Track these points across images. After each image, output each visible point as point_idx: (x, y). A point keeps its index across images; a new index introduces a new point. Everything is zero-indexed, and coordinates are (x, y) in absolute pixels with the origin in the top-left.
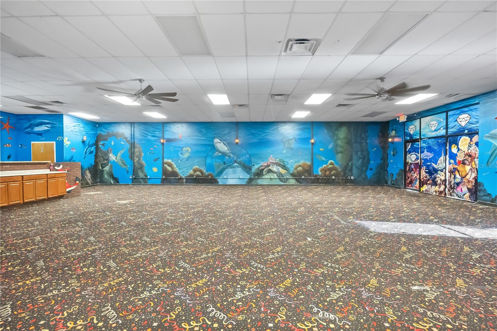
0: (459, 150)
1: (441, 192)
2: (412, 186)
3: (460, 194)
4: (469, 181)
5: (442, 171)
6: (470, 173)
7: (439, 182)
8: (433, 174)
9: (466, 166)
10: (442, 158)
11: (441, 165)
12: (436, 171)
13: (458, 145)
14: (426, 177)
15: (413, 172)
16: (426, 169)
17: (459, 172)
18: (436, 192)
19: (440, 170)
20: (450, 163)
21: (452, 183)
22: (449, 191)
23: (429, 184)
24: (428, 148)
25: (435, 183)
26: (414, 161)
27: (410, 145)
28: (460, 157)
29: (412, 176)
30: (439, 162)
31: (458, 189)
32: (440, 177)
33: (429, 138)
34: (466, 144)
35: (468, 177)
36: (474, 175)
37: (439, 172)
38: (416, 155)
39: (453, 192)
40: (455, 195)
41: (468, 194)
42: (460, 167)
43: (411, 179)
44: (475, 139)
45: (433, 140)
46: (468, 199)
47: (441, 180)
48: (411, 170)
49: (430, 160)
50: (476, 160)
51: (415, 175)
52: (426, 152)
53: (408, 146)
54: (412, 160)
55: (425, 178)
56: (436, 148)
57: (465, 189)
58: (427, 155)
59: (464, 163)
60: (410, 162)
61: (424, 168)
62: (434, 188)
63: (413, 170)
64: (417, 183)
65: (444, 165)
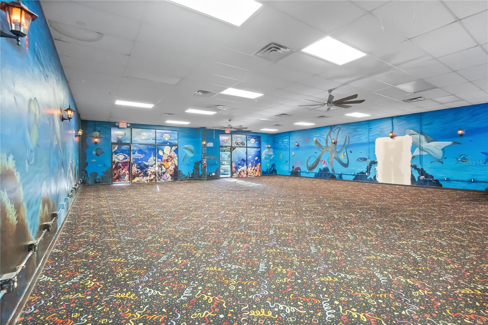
0: (164, 153)
1: (152, 180)
2: (119, 181)
3: (166, 178)
4: (171, 171)
5: (152, 166)
6: (171, 166)
7: (150, 173)
8: (145, 169)
9: (169, 163)
10: (152, 158)
11: (151, 163)
12: (147, 167)
13: (163, 151)
14: (138, 171)
15: (121, 169)
16: (137, 166)
17: (164, 166)
18: (147, 180)
19: (150, 166)
20: (158, 161)
21: (160, 173)
22: (158, 178)
23: (141, 176)
24: (138, 151)
25: (146, 175)
26: (122, 160)
27: (117, 147)
28: (165, 158)
29: (119, 172)
30: (149, 160)
31: (164, 176)
32: (150, 170)
33: (139, 144)
34: (168, 151)
35: (170, 168)
36: (173, 167)
37: (150, 167)
38: (124, 155)
39: (161, 178)
40: (162, 180)
41: (170, 178)
42: (165, 163)
43: (119, 176)
44: (174, 148)
45: (144, 146)
46: (171, 180)
47: (151, 172)
48: (117, 167)
49: (141, 159)
50: (174, 159)
51: (124, 171)
52: (136, 153)
53: (114, 148)
54: (120, 160)
55: (136, 173)
56: (146, 151)
57: (168, 175)
58: (137, 155)
59: (167, 161)
60: (117, 161)
61: (135, 165)
62: (145, 178)
63: (120, 167)
64: (126, 177)
65: (154, 162)
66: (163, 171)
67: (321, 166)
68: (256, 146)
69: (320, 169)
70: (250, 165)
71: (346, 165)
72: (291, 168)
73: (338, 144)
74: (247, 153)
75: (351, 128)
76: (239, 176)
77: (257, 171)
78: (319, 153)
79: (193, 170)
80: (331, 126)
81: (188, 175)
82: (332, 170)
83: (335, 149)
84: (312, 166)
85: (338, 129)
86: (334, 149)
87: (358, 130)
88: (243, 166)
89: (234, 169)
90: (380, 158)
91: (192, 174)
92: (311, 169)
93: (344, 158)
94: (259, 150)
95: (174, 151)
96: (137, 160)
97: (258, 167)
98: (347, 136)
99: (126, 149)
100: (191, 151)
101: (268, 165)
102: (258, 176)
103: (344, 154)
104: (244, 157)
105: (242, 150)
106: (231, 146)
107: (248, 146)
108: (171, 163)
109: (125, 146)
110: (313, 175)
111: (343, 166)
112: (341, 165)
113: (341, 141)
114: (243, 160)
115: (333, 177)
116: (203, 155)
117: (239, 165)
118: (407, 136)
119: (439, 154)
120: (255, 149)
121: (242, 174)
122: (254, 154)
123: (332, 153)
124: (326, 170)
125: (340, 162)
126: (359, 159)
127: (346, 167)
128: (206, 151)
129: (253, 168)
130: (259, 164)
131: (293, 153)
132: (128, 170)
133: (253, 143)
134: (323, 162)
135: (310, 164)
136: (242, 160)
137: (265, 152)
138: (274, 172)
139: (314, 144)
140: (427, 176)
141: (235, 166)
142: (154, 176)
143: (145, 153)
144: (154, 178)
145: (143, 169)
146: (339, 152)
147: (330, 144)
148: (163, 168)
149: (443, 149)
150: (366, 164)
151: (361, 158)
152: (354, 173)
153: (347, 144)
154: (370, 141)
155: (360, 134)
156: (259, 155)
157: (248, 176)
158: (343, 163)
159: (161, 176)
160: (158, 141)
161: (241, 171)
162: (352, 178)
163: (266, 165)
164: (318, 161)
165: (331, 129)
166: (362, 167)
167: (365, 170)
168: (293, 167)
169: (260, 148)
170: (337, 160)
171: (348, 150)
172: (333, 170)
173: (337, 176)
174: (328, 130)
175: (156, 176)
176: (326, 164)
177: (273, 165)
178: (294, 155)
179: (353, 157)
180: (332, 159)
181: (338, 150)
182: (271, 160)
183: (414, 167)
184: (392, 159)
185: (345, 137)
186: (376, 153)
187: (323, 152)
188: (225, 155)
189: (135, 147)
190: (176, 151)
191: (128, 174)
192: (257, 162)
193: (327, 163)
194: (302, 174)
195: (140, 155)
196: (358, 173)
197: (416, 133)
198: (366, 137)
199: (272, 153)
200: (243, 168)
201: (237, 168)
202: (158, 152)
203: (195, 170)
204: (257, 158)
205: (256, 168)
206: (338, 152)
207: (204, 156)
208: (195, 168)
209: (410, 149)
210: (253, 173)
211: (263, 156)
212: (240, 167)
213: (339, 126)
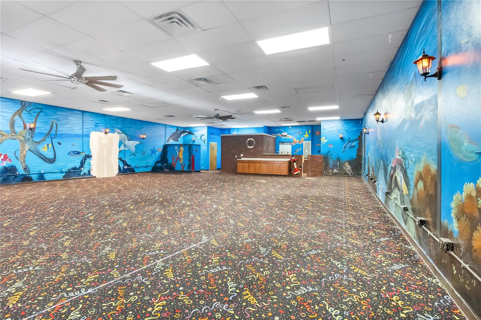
71: (52, 161)
73: (36, 131)
80: (22, 102)
83: (32, 137)
85: (38, 111)
86: (28, 137)
87: (70, 118)
90: (94, 152)
93: (48, 151)
98: (53, 123)
103: (48, 145)
111: (46, 161)
112: (43, 161)
113: (42, 128)
115: (26, 179)
118: (116, 134)
119: (133, 149)
123: (23, 143)
124: (11, 168)
125: (40, 157)
126: (70, 152)
127: (52, 163)
140: (127, 165)
146: (38, 143)
147: (19, 128)
149: (136, 147)
150: (79, 158)
151: (73, 152)
152: (64, 170)
153: (53, 132)
154: (84, 133)
155: (72, 124)
158: (46, 158)
162: (61, 176)
165: (23, 107)
166: (76, 162)
167: (78, 165)
170: (35, 154)
171: (55, 141)
172: (25, 169)
173: (35, 177)
174: (17, 107)
176: (10, 160)
179: (63, 150)
180: (24, 152)
181: (37, 139)
183: (120, 159)
184: (105, 153)
185: (51, 123)
186: (90, 147)
193: (13, 159)
196: (69, 169)
197: (122, 133)
198: (80, 128)
206: (36, 142)
209: (118, 144)
213: (39, 107)
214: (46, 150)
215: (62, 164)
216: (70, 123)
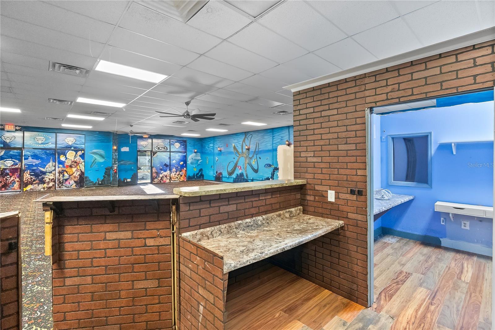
0: (66, 158)
1: (50, 188)
2: (6, 189)
3: (68, 185)
4: (75, 177)
5: (50, 173)
6: (76, 172)
7: (47, 180)
8: (41, 176)
9: (73, 168)
10: (51, 164)
11: (49, 169)
12: (44, 173)
13: (66, 156)
14: (31, 178)
15: (8, 176)
16: (30, 173)
17: (67, 172)
18: (44, 188)
19: (48, 172)
20: (59, 167)
21: (61, 180)
22: (58, 185)
23: (36, 184)
24: (32, 156)
25: (42, 182)
26: (10, 167)
27: (3, 152)
28: (68, 163)
29: (6, 179)
30: (47, 166)
31: (66, 183)
33: (34, 149)
34: (73, 156)
35: (74, 175)
36: (79, 173)
38: (13, 161)
39: (62, 185)
40: (64, 187)
41: (74, 185)
43: (6, 184)
44: (80, 153)
45: (41, 150)
46: (75, 187)
47: (49, 179)
48: (4, 174)
50: (80, 165)
51: (12, 178)
52: (30, 159)
54: (7, 166)
56: (43, 157)
57: (72, 182)
59: (71, 167)
60: (3, 167)
61: (28, 172)
62: (41, 186)
63: (8, 174)
64: (15, 185)
65: (53, 168)
66: (65, 178)
67: (238, 172)
68: (181, 150)
69: (237, 175)
70: (174, 170)
72: (215, 173)
73: (250, 150)
74: (170, 158)
75: (260, 135)
76: (161, 182)
77: (182, 176)
78: (237, 158)
79: (104, 176)
80: (245, 133)
81: (98, 182)
82: (246, 175)
83: (249, 155)
84: (231, 171)
85: (251, 136)
86: (247, 155)
87: (265, 137)
88: (165, 171)
89: (154, 175)
90: (280, 164)
91: (103, 180)
92: (230, 174)
94: (185, 155)
95: (80, 156)
96: (30, 166)
97: (184, 172)
98: (257, 143)
99: (17, 154)
100: (101, 156)
101: (195, 170)
102: (183, 181)
103: (255, 160)
104: (167, 161)
105: (164, 155)
106: (151, 151)
107: (171, 151)
108: (76, 169)
109: (15, 151)
110: (232, 180)
111: (254, 171)
113: (253, 148)
114: (166, 165)
116: (113, 160)
117: (161, 170)
120: (180, 154)
121: (165, 179)
122: (179, 159)
124: (242, 175)
126: (265, 165)
128: (117, 156)
129: (178, 173)
130: (185, 169)
131: (217, 159)
132: (18, 177)
133: (177, 147)
134: (239, 168)
135: (230, 169)
136: (164, 165)
137: (191, 157)
138: (202, 177)
139: (232, 150)
141: (156, 171)
142: (54, 183)
143: (42, 159)
144: (53, 185)
145: (39, 176)
146: (251, 158)
147: (244, 150)
148: (66, 174)
151: (267, 164)
152: (262, 179)
153: (257, 150)
154: (274, 148)
155: (266, 142)
156: (185, 159)
157: (171, 181)
159: (63, 183)
160: (59, 146)
161: (163, 177)
163: (192, 170)
164: (236, 166)
165: (246, 136)
168: (217, 172)
169: (186, 152)
171: (258, 156)
174: (243, 137)
175: (55, 183)
177: (201, 170)
178: (218, 160)
181: (251, 156)
182: (198, 165)
184: (289, 166)
185: (256, 143)
186: (278, 160)
187: (239, 159)
188: (144, 160)
189: (27, 151)
190: (82, 156)
191: (18, 181)
192: (182, 167)
193: (243, 169)
194: (224, 179)
195: (35, 160)
198: (271, 144)
199: (200, 158)
200: (165, 173)
201: (158, 174)
202: (59, 157)
203: (106, 176)
204: (182, 163)
205: (180, 173)
207: (115, 161)
208: (105, 174)
210: (177, 178)
211: (189, 161)
212: (162, 172)
213: (251, 133)
214: (254, 163)
215: (261, 174)
216: (265, 141)
